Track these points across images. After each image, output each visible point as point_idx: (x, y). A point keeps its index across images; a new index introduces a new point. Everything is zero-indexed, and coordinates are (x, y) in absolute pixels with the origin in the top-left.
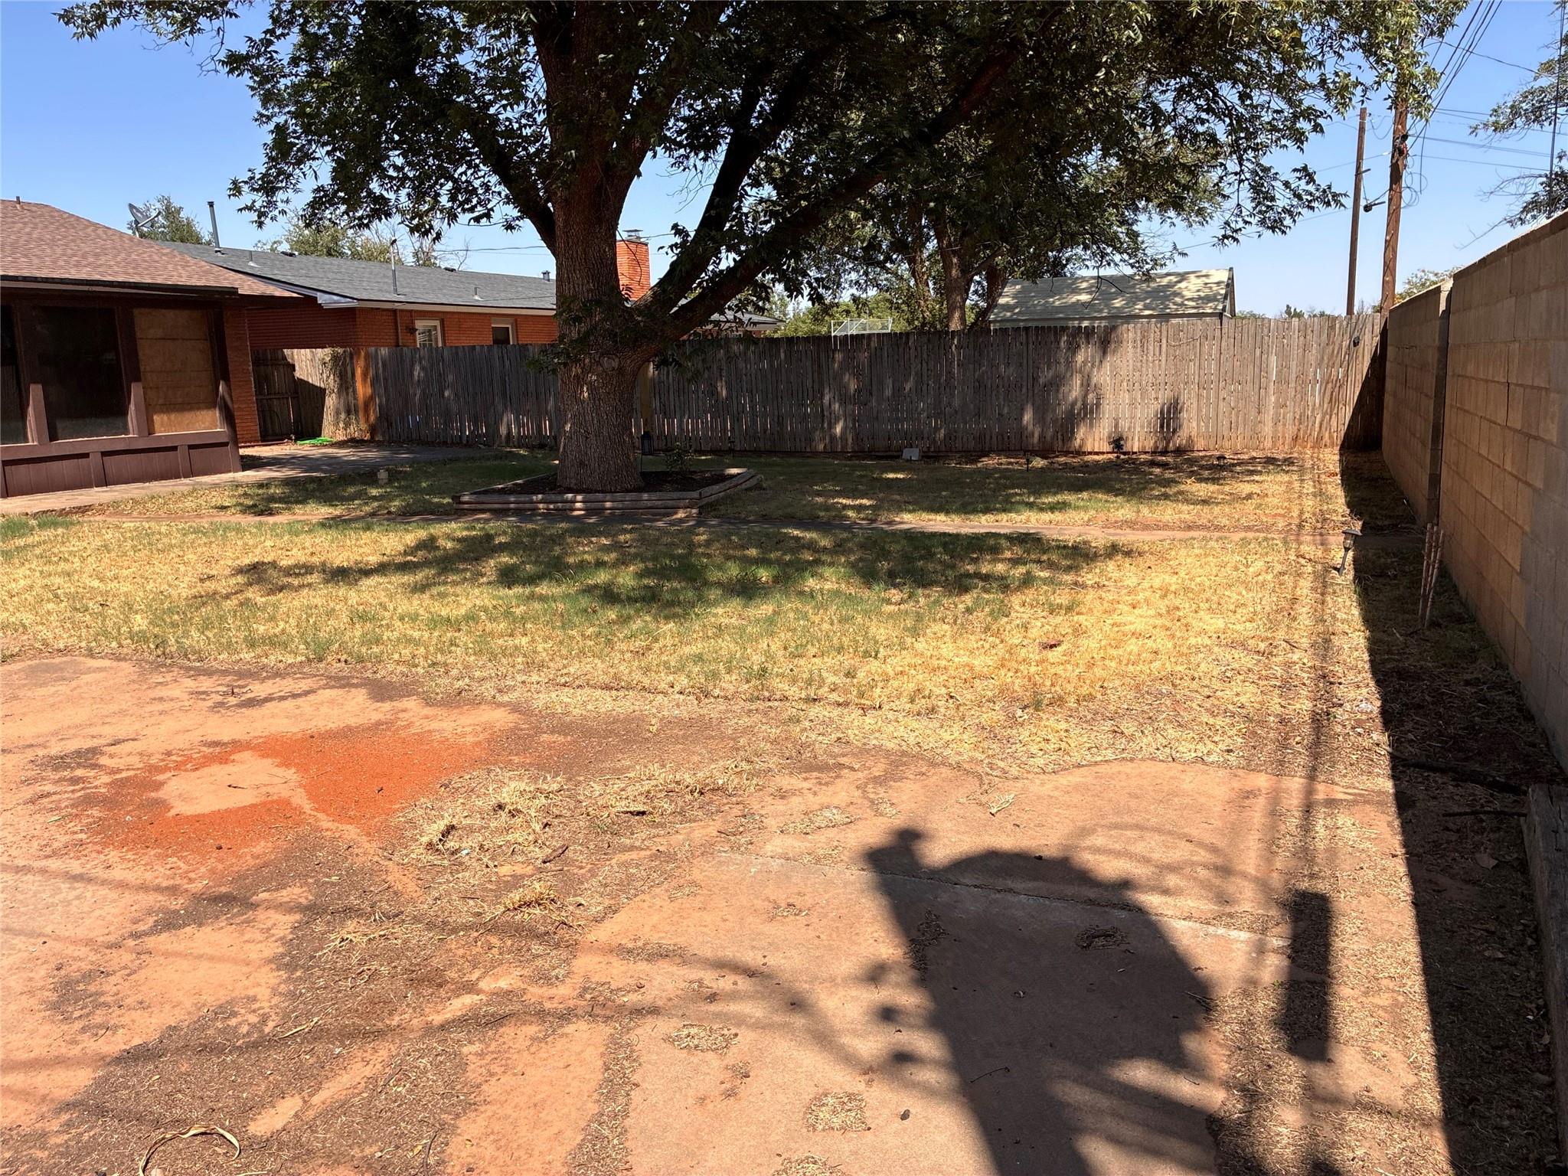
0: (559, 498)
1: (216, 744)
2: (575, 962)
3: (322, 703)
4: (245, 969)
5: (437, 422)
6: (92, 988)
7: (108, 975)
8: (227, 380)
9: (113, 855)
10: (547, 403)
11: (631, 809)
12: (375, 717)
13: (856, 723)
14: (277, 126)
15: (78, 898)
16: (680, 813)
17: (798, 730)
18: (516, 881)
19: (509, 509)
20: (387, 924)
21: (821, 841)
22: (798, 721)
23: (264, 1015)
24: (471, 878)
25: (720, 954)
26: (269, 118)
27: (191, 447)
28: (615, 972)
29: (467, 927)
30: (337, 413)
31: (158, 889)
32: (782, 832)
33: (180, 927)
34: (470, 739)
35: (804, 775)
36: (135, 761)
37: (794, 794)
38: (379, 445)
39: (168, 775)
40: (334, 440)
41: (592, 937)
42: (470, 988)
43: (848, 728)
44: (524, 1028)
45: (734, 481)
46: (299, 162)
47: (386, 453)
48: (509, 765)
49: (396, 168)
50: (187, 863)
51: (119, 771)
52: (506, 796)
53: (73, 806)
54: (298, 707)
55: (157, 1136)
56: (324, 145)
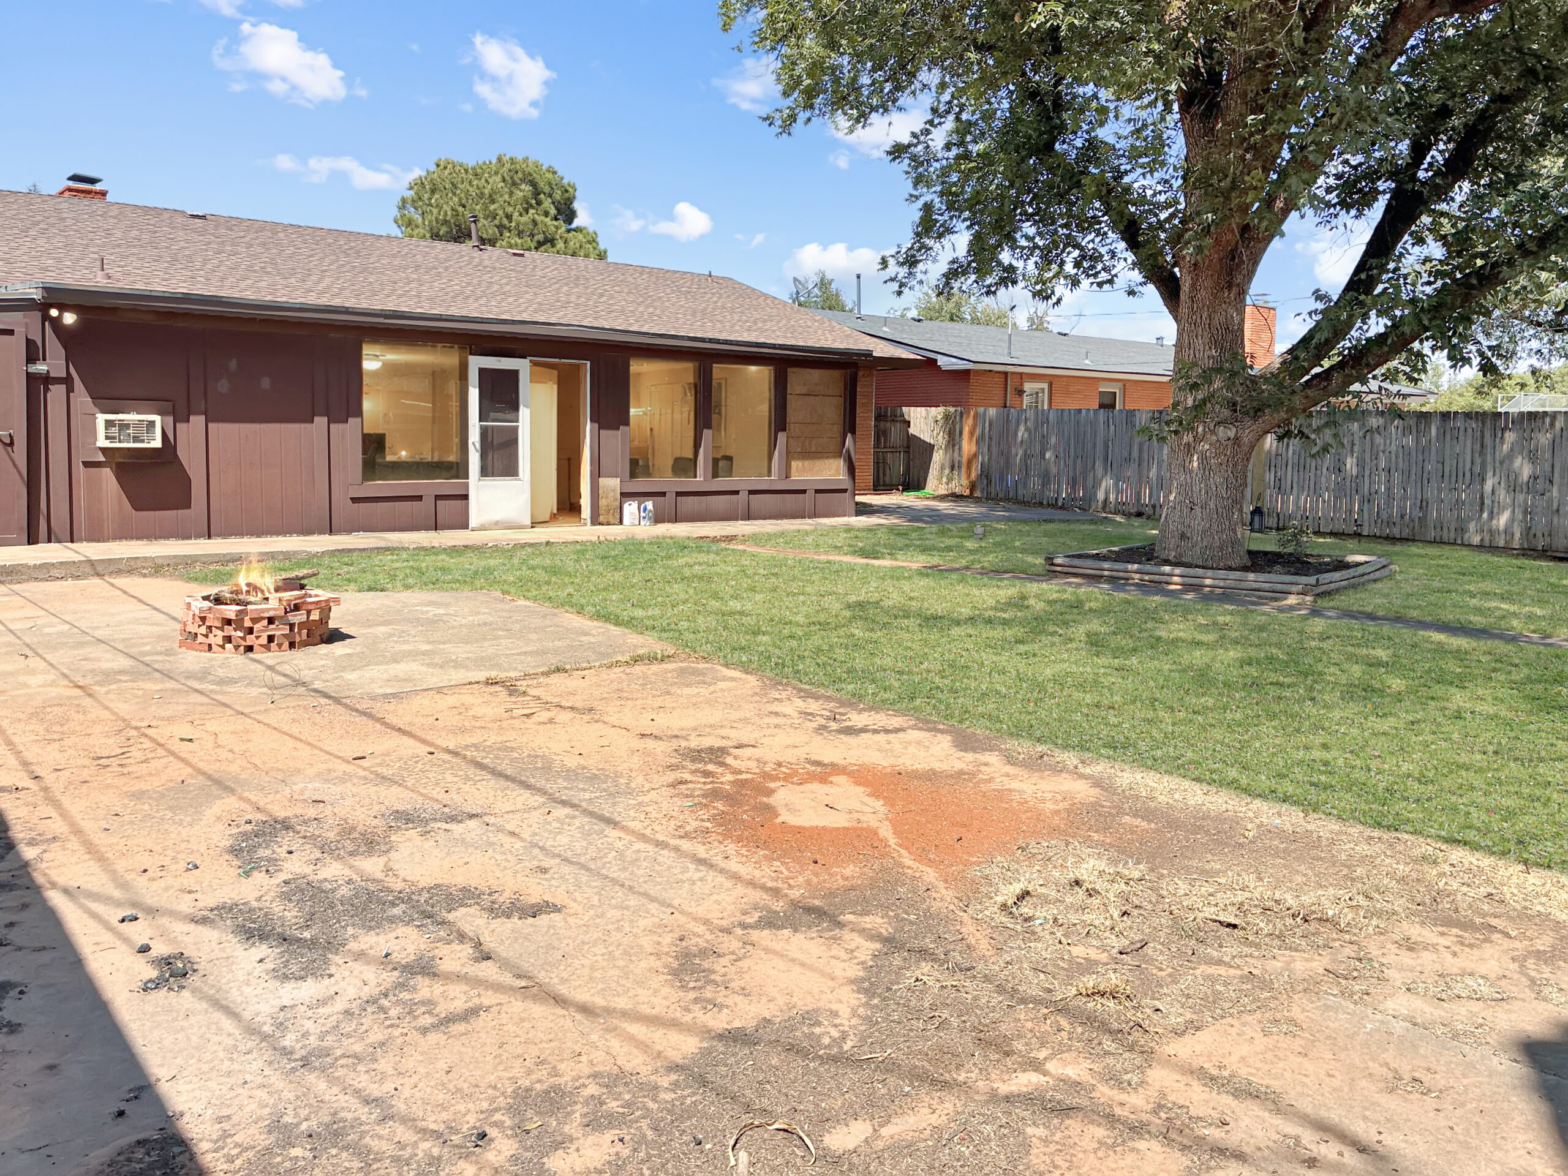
0: (1155, 569)
1: (818, 763)
2: (1149, 1072)
3: (910, 743)
4: (830, 983)
5: (1035, 483)
6: (706, 965)
7: (719, 956)
8: (853, 432)
9: (731, 848)
10: (1149, 470)
11: (1221, 919)
12: (959, 765)
13: (1514, 879)
14: (926, 204)
15: (701, 879)
16: (1278, 937)
17: (1435, 872)
18: (1089, 967)
19: (1102, 577)
20: (959, 975)
21: (1462, 1012)
22: (1435, 862)
23: (843, 1032)
24: (1043, 949)
25: (1323, 1113)
26: (917, 198)
27: (817, 491)
28: (1195, 1097)
29: (1038, 1002)
30: (942, 468)
31: (764, 888)
32: (1408, 990)
33: (779, 928)
34: (1050, 806)
35: (1441, 929)
36: (752, 765)
37: (1425, 948)
38: (978, 501)
39: (779, 784)
40: (936, 494)
41: (1170, 1049)
42: (1037, 1066)
43: (1503, 885)
44: (1091, 1127)
45: (1360, 570)
46: (940, 236)
47: (983, 510)
48: (1087, 841)
49: (1029, 239)
50: (788, 869)
51: (740, 772)
52: (1083, 872)
53: (704, 796)
54: (889, 743)
55: (746, 1119)
56: (965, 220)
